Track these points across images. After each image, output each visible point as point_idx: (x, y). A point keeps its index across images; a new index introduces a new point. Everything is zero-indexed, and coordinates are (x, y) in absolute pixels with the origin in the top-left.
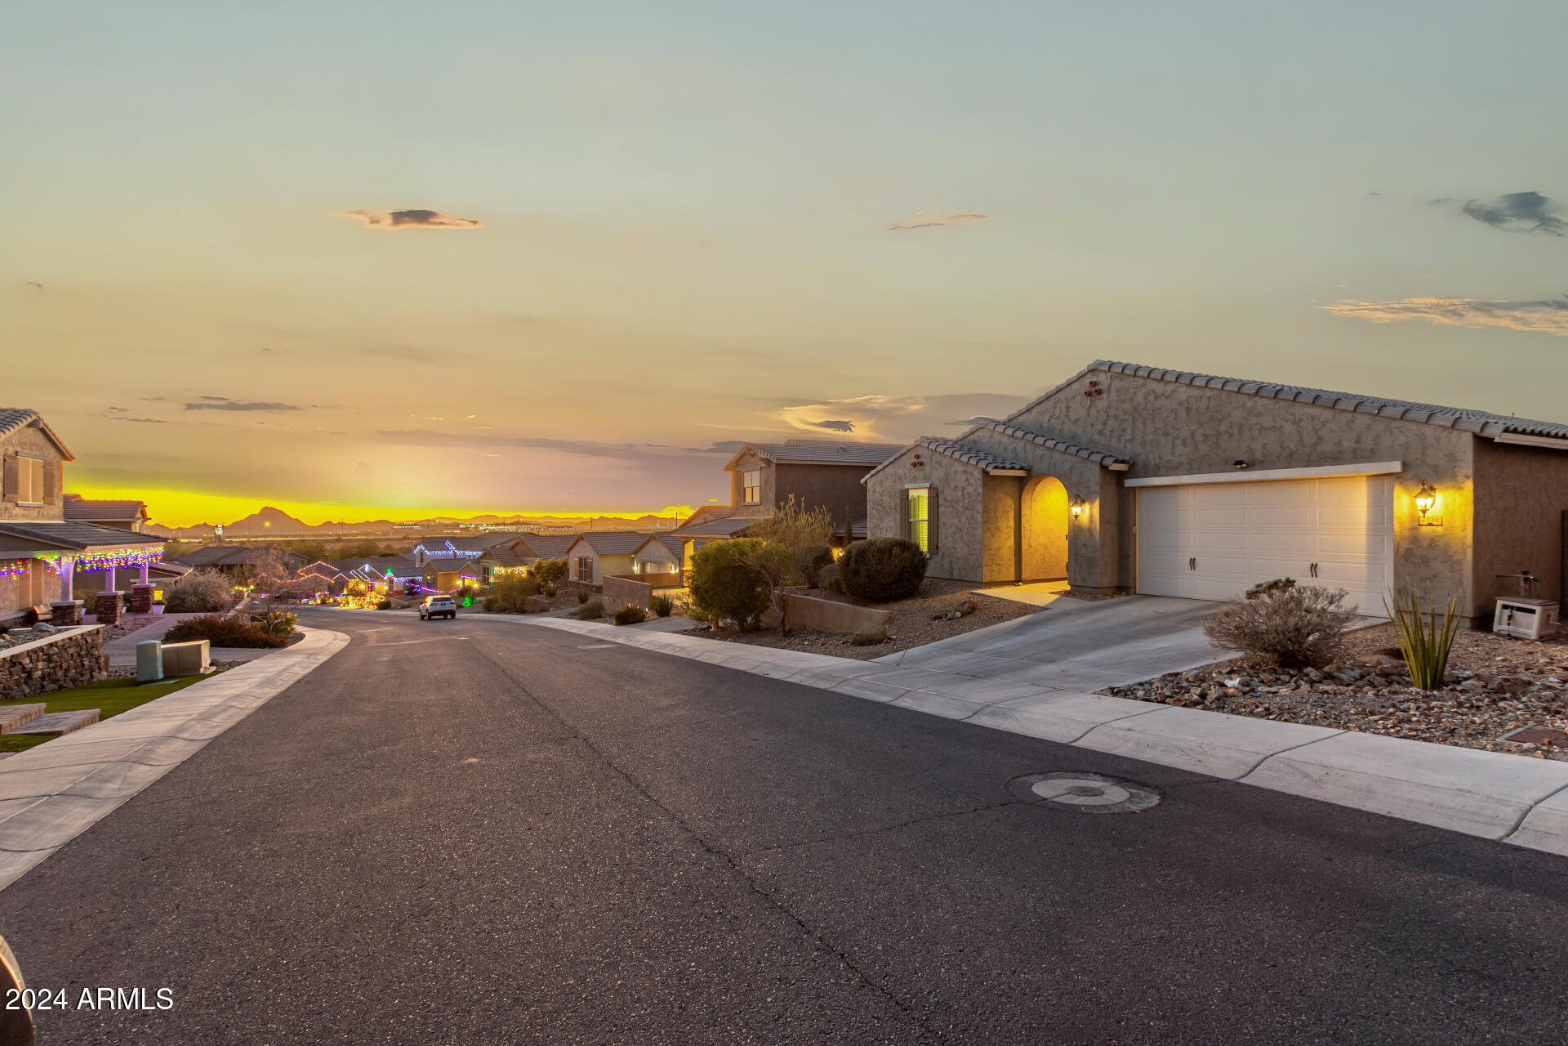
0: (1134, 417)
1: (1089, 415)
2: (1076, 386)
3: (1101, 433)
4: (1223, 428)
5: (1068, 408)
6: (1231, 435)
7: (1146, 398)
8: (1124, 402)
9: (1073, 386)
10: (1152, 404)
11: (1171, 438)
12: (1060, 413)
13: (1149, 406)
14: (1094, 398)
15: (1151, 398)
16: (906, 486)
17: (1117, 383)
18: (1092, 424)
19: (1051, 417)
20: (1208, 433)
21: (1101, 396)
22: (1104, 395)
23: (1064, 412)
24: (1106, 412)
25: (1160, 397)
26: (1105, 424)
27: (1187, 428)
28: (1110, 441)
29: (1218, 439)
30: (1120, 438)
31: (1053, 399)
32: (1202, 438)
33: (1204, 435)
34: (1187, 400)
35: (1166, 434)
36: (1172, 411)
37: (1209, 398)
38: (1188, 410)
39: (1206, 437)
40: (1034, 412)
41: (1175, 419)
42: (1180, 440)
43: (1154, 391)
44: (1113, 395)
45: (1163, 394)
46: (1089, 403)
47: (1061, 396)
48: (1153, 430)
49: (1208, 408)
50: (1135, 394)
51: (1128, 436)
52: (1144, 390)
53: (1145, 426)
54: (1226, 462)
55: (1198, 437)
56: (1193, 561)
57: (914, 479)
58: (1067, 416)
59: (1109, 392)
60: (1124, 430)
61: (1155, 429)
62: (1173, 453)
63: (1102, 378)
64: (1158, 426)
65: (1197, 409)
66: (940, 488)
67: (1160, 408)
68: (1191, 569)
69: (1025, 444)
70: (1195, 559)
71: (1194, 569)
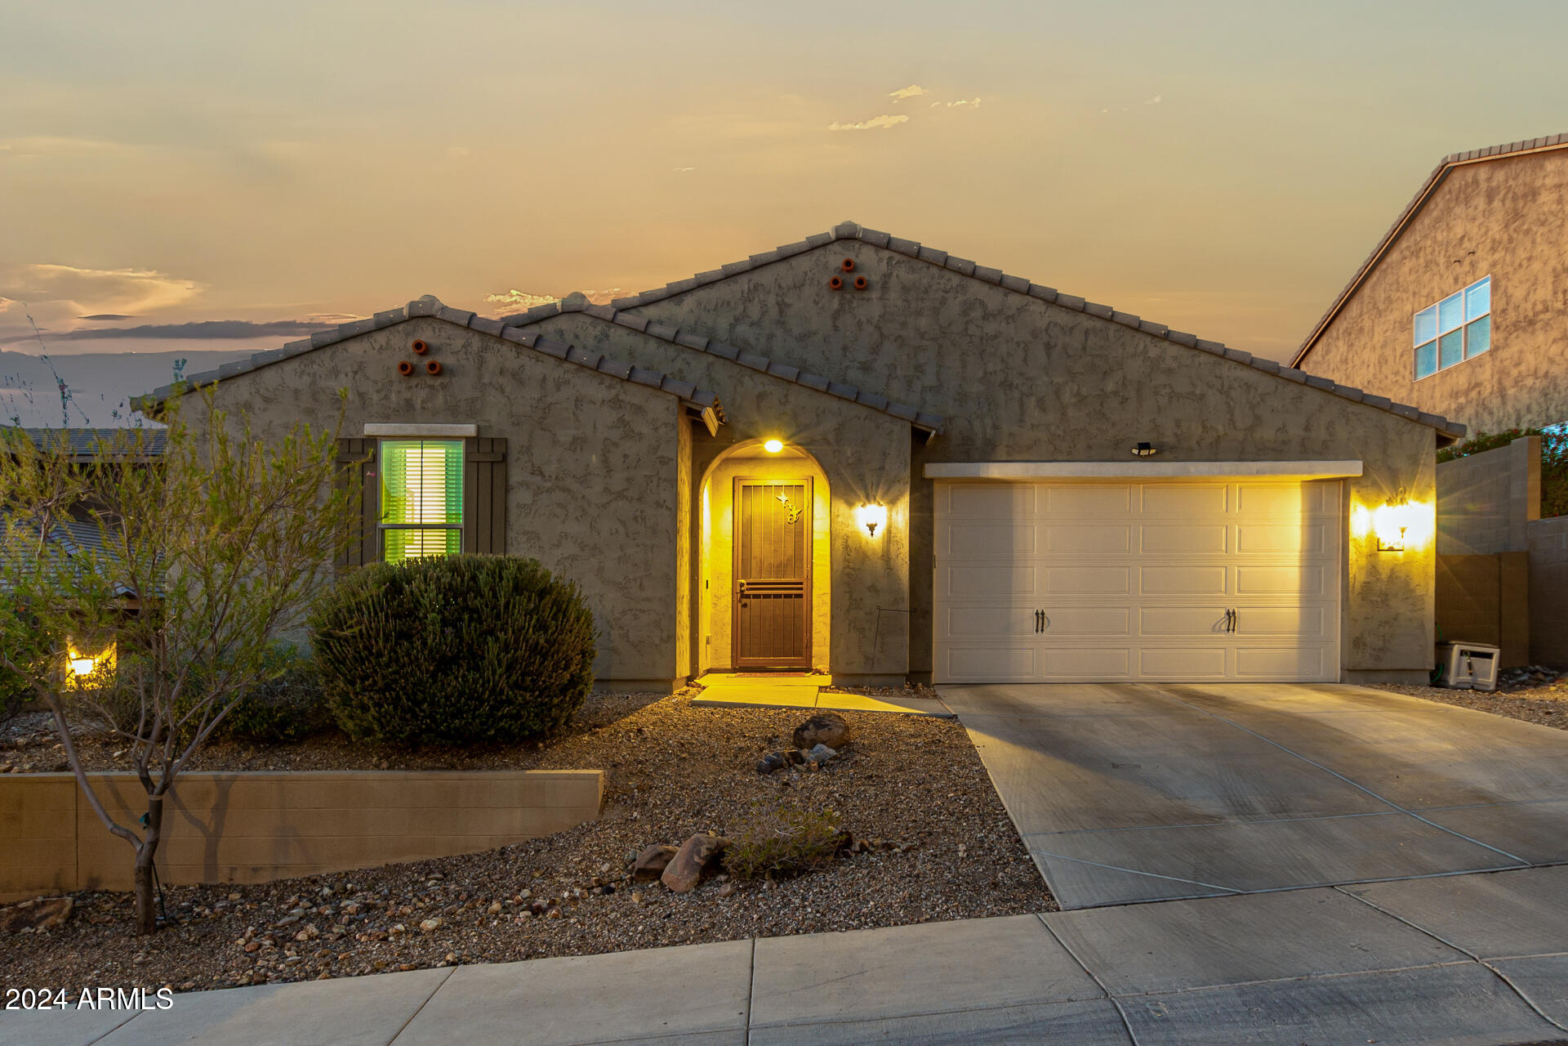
0: (941, 346)
1: (836, 328)
2: (804, 264)
3: (866, 368)
4: (1110, 386)
5: (782, 306)
6: (1124, 400)
7: (965, 313)
8: (919, 313)
9: (794, 262)
10: (977, 326)
11: (1016, 394)
12: (763, 313)
13: (972, 329)
14: (848, 296)
15: (977, 314)
16: (370, 429)
17: (903, 274)
18: (845, 348)
19: (737, 320)
20: (1084, 391)
21: (866, 295)
22: (875, 295)
23: (774, 312)
24: (878, 328)
25: (994, 316)
26: (875, 350)
27: (1045, 379)
28: (887, 385)
29: (1102, 405)
30: (909, 383)
31: (743, 283)
32: (1073, 400)
33: (1078, 394)
34: (1047, 330)
35: (1007, 385)
36: (1018, 344)
37: (1087, 332)
38: (1048, 347)
39: (1081, 399)
40: (689, 302)
41: (1025, 360)
42: (1033, 399)
43: (982, 303)
44: (894, 296)
45: (1000, 312)
46: (836, 304)
47: (765, 277)
48: (981, 374)
49: (1084, 349)
50: (943, 301)
51: (930, 379)
52: (960, 298)
53: (963, 367)
54: (1117, 444)
55: (1067, 398)
56: (1040, 616)
57: (407, 412)
58: (780, 323)
59: (885, 287)
60: (919, 368)
61: (985, 373)
62: (1022, 421)
63: (866, 258)
64: (990, 367)
65: (1065, 348)
66: (517, 440)
67: (996, 337)
68: (1037, 631)
69: (709, 366)
70: (1043, 613)
71: (1042, 630)
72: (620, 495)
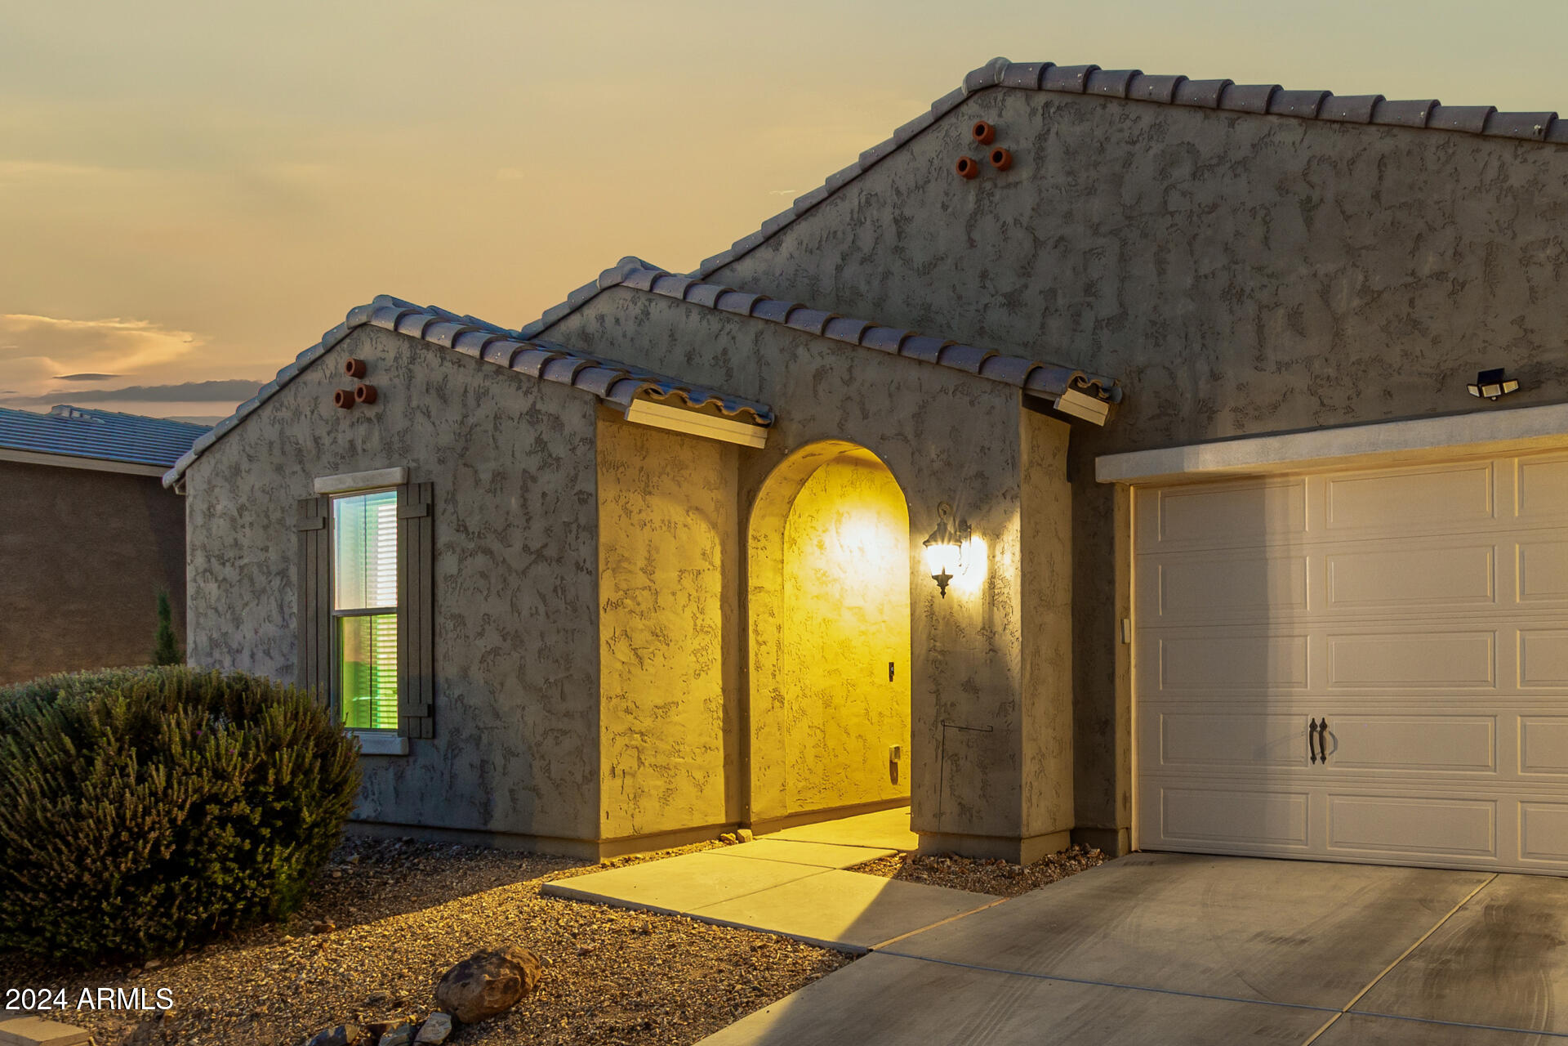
0: (1124, 243)
1: (972, 243)
2: (928, 146)
3: (1012, 302)
4: (1429, 263)
5: (900, 221)
6: (1460, 286)
7: (1163, 173)
8: (1091, 191)
9: (917, 147)
10: (1184, 194)
11: (1250, 308)
12: (877, 241)
13: (1175, 201)
14: (988, 185)
15: (1183, 171)
16: (318, 485)
17: (1068, 129)
18: (984, 275)
19: (844, 257)
20: (1377, 282)
21: (1012, 177)
22: (1024, 173)
23: (890, 233)
24: (1030, 229)
25: (1211, 167)
26: (1026, 270)
27: (1303, 270)
28: (1043, 326)
29: (1412, 303)
30: (1076, 316)
31: (853, 196)
32: (1356, 302)
33: (1365, 290)
34: (1305, 174)
35: (1234, 294)
36: (1253, 212)
37: (1382, 162)
38: (1308, 207)
39: (1371, 297)
40: (789, 242)
41: (1266, 240)
42: (1281, 312)
43: (1191, 149)
44: (1054, 170)
45: (1222, 159)
46: (971, 205)
47: (877, 182)
48: (1189, 281)
49: (1376, 196)
50: (1127, 163)
51: (1107, 307)
52: (1156, 148)
53: (1161, 272)
54: (1442, 379)
55: (1345, 299)
56: (1318, 730)
58: (898, 250)
59: (1040, 159)
60: (1090, 289)
61: (1197, 278)
62: (1260, 358)
63: (1014, 114)
64: (1205, 268)
65: (1338, 202)
67: (1214, 207)
68: (1314, 759)
69: (759, 336)
70: (1324, 726)
71: (1323, 759)
72: (540, 556)
